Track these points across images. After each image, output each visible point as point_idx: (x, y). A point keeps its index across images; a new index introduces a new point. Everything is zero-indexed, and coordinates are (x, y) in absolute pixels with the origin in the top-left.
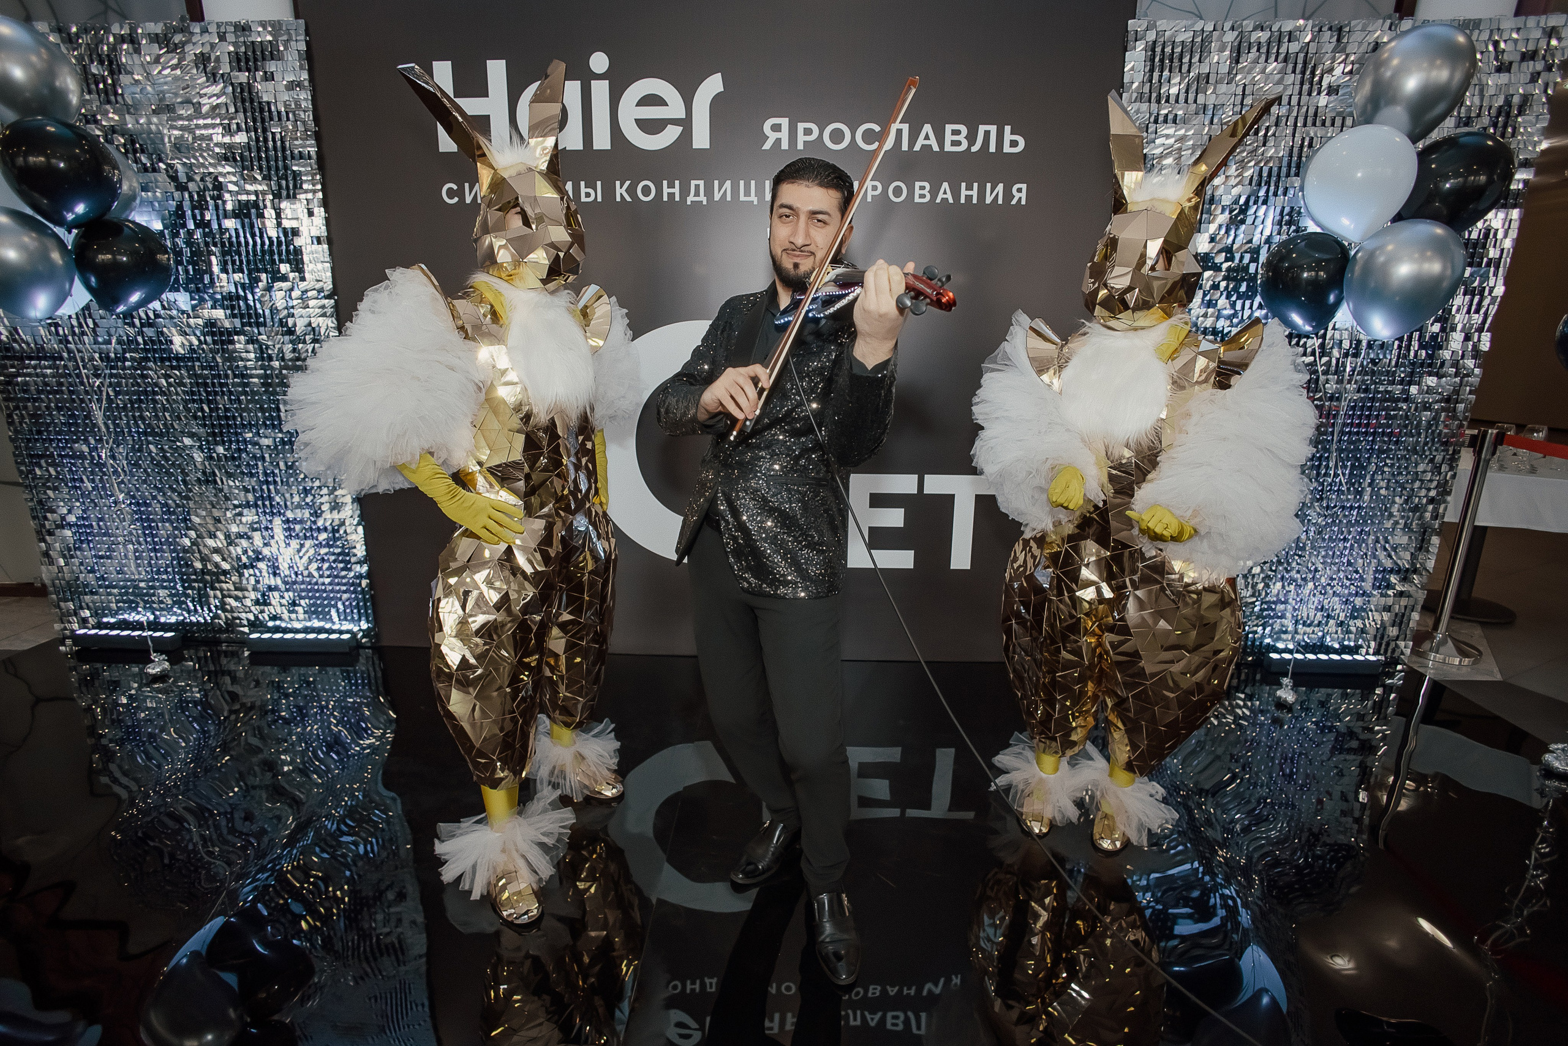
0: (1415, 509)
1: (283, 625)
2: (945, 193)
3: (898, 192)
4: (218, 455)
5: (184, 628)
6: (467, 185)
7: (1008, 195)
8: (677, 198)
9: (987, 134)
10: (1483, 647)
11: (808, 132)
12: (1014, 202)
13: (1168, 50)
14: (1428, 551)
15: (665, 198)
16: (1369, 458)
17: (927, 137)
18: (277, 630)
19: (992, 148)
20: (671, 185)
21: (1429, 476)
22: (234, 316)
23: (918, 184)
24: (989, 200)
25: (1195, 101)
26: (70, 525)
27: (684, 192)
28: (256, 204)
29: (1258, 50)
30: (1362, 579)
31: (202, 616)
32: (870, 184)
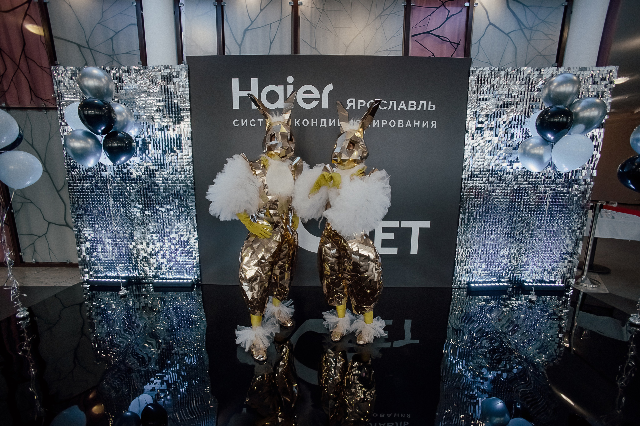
0: (573, 231)
1: (165, 277)
2: (409, 124)
3: (392, 123)
4: (146, 215)
5: (128, 278)
6: (242, 120)
7: (430, 125)
8: (317, 125)
9: (423, 104)
10: (600, 281)
11: (362, 103)
12: (432, 127)
13: (483, 76)
14: (579, 247)
15: (313, 125)
16: (556, 214)
17: (402, 105)
18: (163, 279)
19: (425, 109)
20: (314, 121)
21: (577, 220)
22: (156, 165)
23: (399, 121)
24: (423, 126)
25: (493, 93)
26: (89, 240)
27: (319, 123)
28: (167, 126)
29: (513, 77)
30: (556, 256)
31: (136, 274)
32: (383, 121)
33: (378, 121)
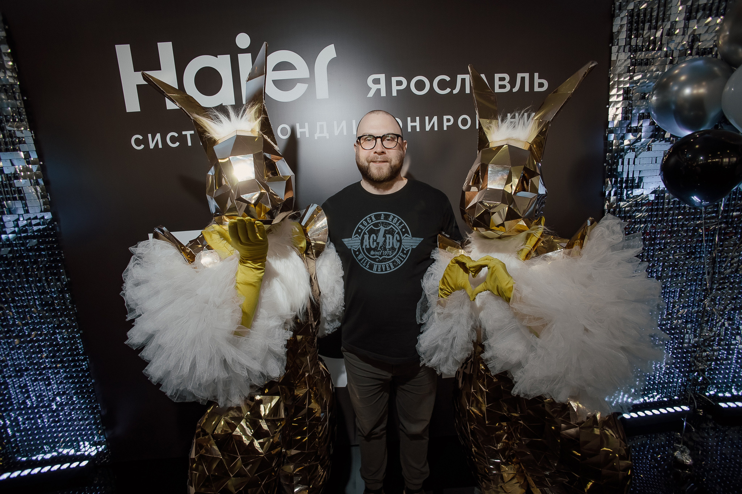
3: (464, 122)
6: (150, 136)
8: (307, 136)
9: (523, 79)
11: (399, 83)
15: (299, 136)
19: (527, 89)
20: (303, 127)
27: (313, 131)
32: (445, 117)
33: (435, 119)
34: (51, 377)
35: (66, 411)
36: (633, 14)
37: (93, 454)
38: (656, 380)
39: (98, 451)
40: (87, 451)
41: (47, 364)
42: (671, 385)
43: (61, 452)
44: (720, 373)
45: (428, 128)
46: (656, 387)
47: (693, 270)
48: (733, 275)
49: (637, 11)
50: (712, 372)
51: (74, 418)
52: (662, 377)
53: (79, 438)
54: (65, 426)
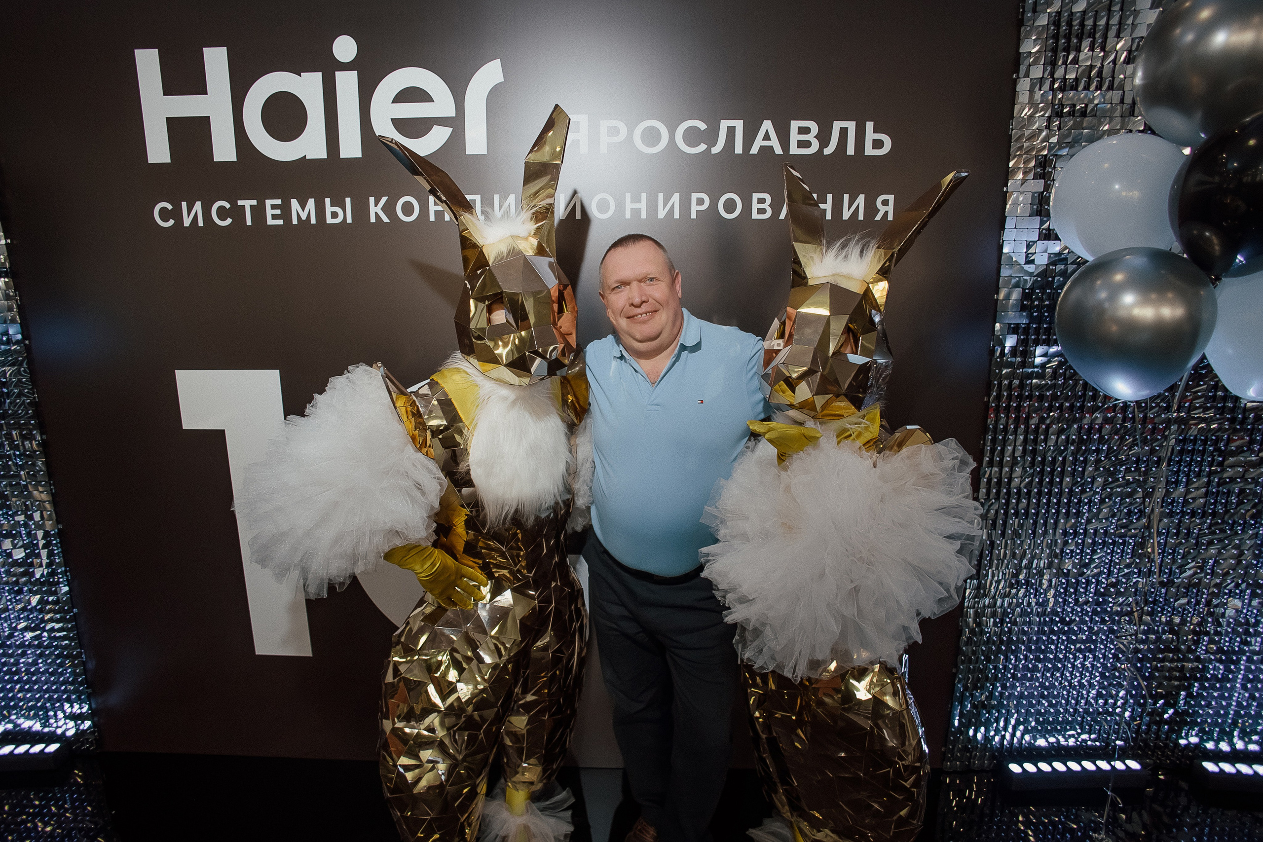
3: (730, 206)
6: (184, 204)
7: (871, 209)
9: (844, 132)
11: (613, 131)
12: (878, 217)
15: (432, 218)
17: (767, 137)
19: (851, 150)
23: (756, 196)
24: (846, 215)
32: (695, 196)
33: (676, 197)
34: (9, 597)
35: (29, 656)
36: (1059, 19)
37: (70, 733)
38: (1081, 707)
39: (78, 729)
40: (61, 727)
41: (4, 576)
42: (1109, 718)
43: (19, 725)
44: (1209, 705)
45: (662, 214)
46: (1079, 719)
47: (1162, 507)
48: (1241, 522)
49: (1069, 15)
50: (1192, 702)
51: (41, 670)
52: (1093, 701)
53: (48, 705)
54: (26, 682)
